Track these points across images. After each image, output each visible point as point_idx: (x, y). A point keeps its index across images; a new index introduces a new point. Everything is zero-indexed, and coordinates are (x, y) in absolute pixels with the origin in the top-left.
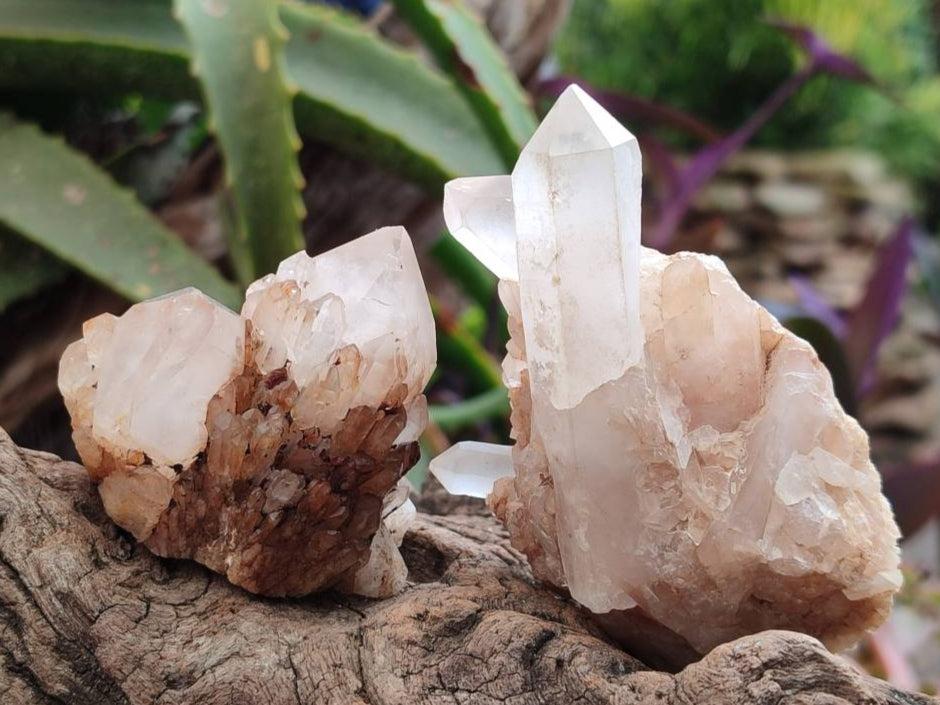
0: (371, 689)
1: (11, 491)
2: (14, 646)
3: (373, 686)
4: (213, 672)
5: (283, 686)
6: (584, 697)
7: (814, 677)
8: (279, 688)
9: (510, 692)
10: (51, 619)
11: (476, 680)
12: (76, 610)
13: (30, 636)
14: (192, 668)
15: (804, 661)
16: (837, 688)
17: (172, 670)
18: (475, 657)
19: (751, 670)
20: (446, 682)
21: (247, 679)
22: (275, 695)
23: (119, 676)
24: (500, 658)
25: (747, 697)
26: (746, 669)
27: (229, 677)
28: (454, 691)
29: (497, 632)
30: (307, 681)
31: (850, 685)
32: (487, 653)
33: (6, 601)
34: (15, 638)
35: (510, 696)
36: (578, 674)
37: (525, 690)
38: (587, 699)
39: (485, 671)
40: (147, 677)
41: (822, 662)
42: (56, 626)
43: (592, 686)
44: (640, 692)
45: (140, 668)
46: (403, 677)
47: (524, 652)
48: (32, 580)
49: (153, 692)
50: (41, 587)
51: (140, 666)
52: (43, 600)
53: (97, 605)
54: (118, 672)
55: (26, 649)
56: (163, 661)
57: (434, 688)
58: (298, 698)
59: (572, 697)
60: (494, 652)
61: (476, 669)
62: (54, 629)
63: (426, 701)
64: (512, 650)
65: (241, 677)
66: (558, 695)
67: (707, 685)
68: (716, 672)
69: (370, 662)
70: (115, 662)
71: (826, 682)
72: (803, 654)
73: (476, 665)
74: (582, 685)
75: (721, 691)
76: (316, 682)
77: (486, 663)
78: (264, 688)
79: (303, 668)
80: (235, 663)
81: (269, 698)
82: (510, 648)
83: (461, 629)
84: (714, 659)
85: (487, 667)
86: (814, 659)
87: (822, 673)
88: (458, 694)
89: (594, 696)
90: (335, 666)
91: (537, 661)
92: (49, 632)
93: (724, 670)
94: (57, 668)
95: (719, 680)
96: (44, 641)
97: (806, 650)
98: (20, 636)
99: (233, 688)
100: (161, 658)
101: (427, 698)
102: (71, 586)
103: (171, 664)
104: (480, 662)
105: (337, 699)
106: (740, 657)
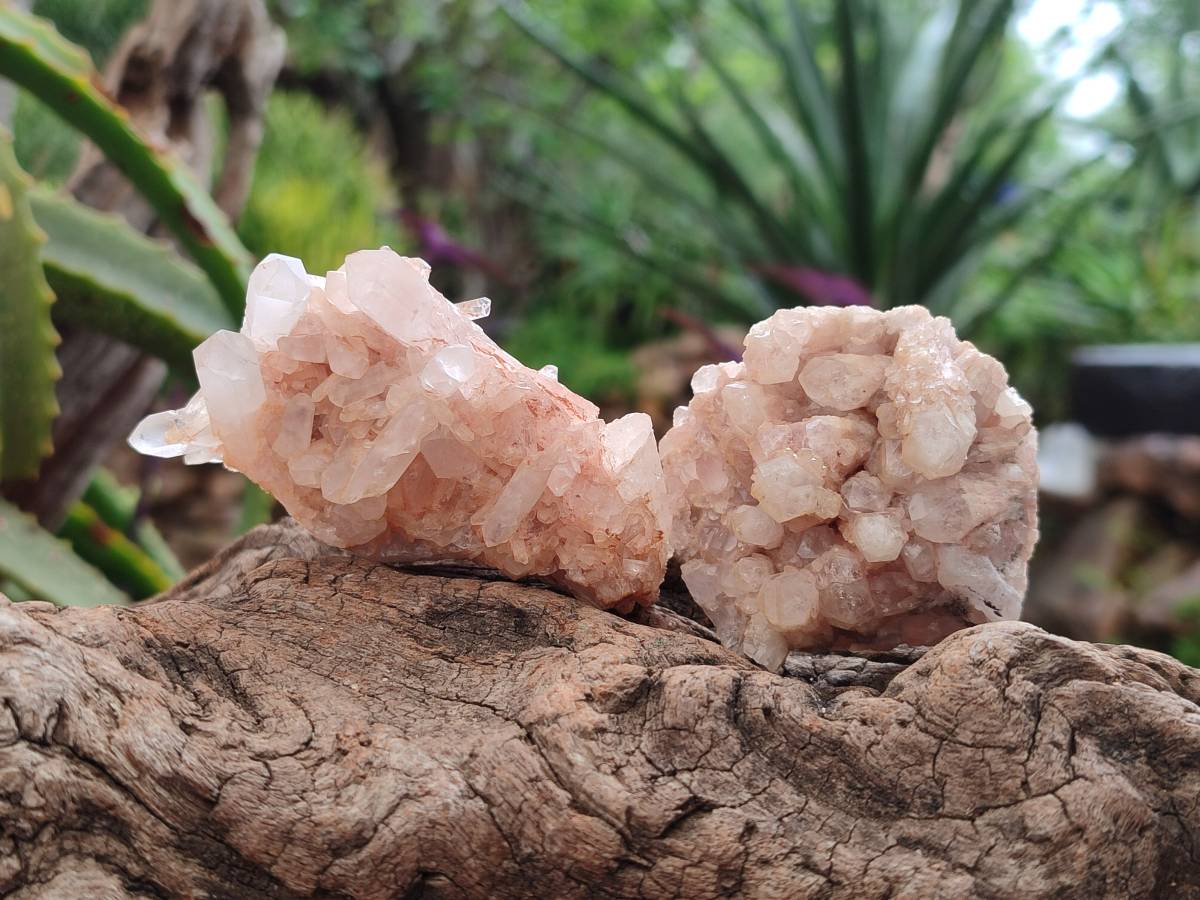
0: (582, 797)
1: (56, 667)
2: (125, 859)
3: (585, 792)
4: (387, 825)
5: (479, 821)
6: (810, 743)
7: (1055, 666)
8: (475, 824)
9: (733, 760)
10: (161, 813)
11: (692, 755)
12: (186, 794)
13: (143, 841)
14: (360, 827)
15: (1037, 650)
16: (1082, 671)
17: (335, 836)
18: (680, 730)
19: (999, 674)
20: (661, 766)
21: (434, 823)
22: (472, 833)
23: (266, 859)
24: (708, 724)
25: (1010, 705)
26: (994, 675)
27: (411, 827)
28: (673, 773)
29: (691, 695)
30: (505, 806)
31: (1094, 665)
32: (691, 721)
33: (103, 806)
34: (123, 849)
35: (734, 763)
36: (793, 720)
37: (746, 753)
38: (815, 745)
39: (697, 742)
40: (305, 852)
41: (1056, 648)
42: (168, 820)
43: (815, 729)
44: (874, 724)
45: (290, 843)
46: (613, 773)
47: (726, 710)
48: (125, 770)
49: (316, 868)
50: (139, 779)
51: (291, 841)
52: (145, 791)
53: (215, 781)
54: (265, 856)
55: (143, 859)
56: (318, 829)
57: (654, 778)
58: (500, 829)
59: (796, 746)
60: (699, 719)
61: (686, 742)
62: (167, 824)
63: (656, 795)
64: (716, 711)
65: (427, 824)
66: (780, 749)
67: (962, 702)
68: (966, 686)
69: (565, 765)
70: (259, 844)
71: (1069, 667)
72: (1034, 643)
73: (684, 739)
74: (804, 731)
75: (981, 705)
76: (516, 805)
77: (694, 732)
78: (458, 829)
79: (493, 792)
80: (412, 808)
81: (467, 839)
82: (712, 710)
83: (637, 699)
84: (955, 672)
85: (697, 737)
86: (1047, 646)
87: (1062, 658)
88: (679, 776)
89: (823, 740)
90: (531, 780)
91: (742, 716)
92: (163, 830)
93: (974, 681)
94: (188, 870)
95: (973, 693)
96: (162, 843)
97: (1036, 639)
98: (129, 845)
99: (420, 839)
100: (317, 825)
101: (654, 791)
102: (174, 766)
103: (331, 829)
104: (687, 733)
105: (550, 818)
106: (981, 663)
